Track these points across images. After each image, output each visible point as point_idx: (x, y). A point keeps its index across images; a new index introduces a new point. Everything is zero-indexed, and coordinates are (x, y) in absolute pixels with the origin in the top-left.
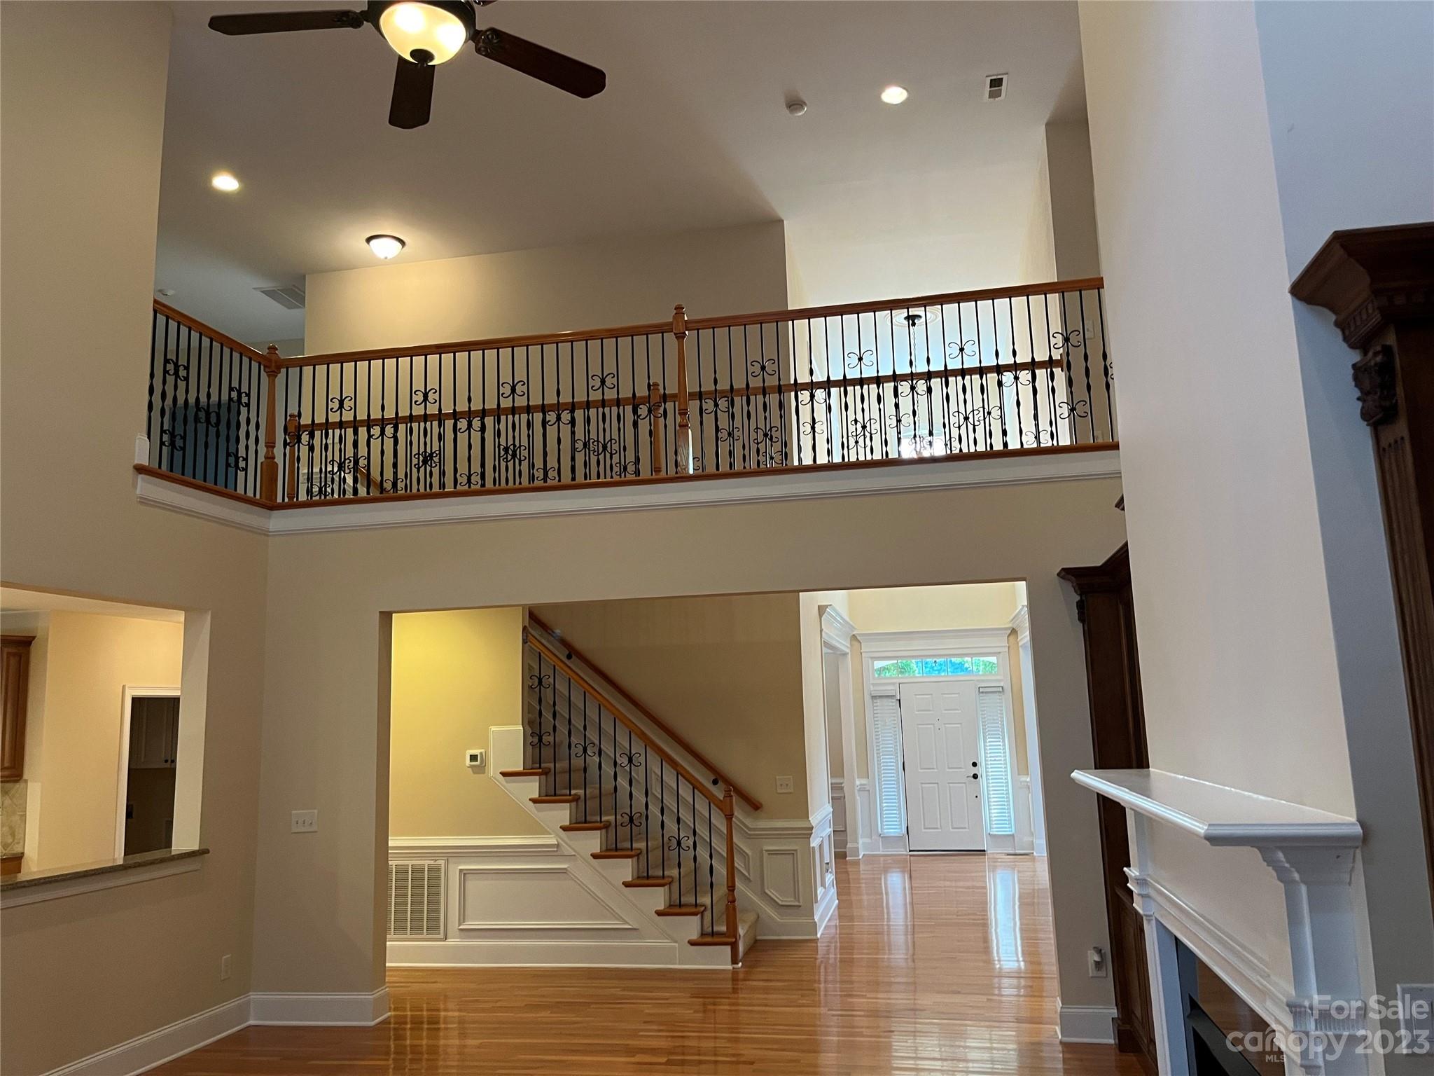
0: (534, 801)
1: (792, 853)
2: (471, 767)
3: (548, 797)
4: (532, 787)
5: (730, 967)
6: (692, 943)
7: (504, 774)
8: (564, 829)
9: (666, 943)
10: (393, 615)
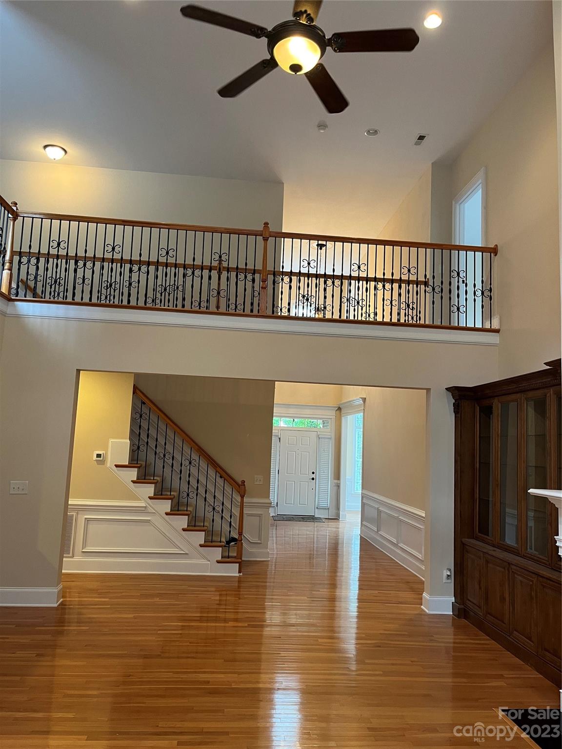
0: (134, 482)
1: (260, 516)
2: (96, 460)
3: (142, 479)
4: (133, 474)
5: (237, 575)
6: (218, 562)
7: (117, 466)
8: (150, 498)
9: (204, 562)
10: (81, 372)
